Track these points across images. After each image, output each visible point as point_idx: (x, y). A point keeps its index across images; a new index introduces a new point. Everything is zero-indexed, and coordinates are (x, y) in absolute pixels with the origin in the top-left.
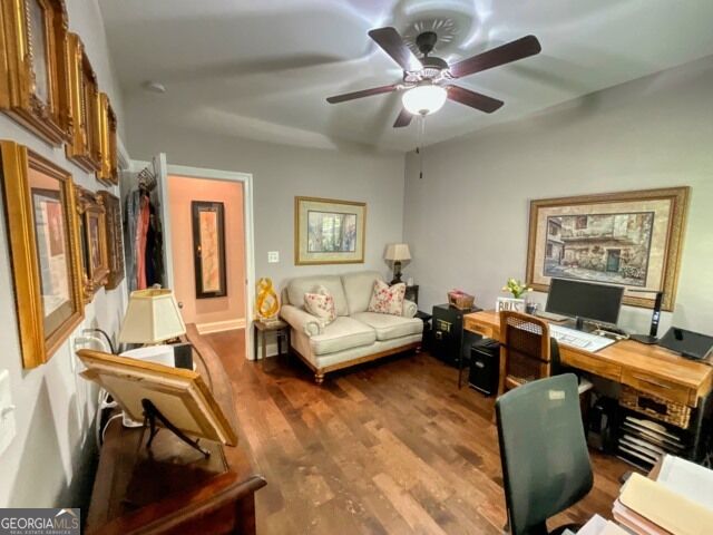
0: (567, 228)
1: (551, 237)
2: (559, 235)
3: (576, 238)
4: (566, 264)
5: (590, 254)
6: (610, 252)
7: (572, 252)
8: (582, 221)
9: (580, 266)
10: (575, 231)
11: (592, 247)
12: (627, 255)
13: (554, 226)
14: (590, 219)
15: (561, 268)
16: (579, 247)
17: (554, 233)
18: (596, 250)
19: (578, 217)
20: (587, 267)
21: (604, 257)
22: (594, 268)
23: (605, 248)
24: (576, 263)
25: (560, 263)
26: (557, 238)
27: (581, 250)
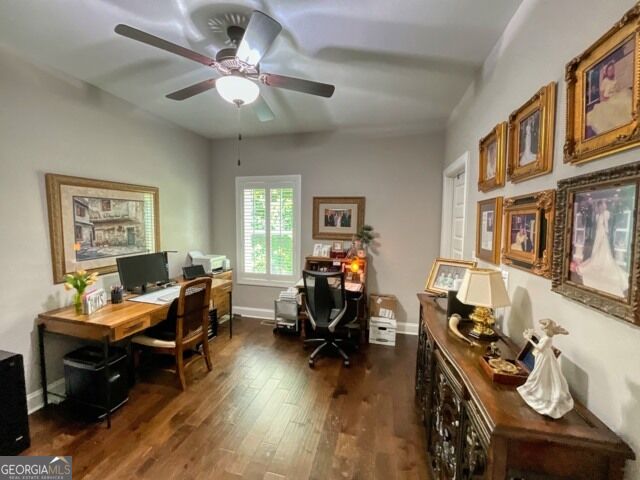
0: (95, 209)
1: (78, 219)
2: (87, 216)
3: (103, 219)
4: (98, 245)
5: (116, 233)
6: (129, 229)
7: (102, 232)
8: (106, 203)
9: (110, 245)
10: (102, 213)
11: (116, 227)
12: (138, 231)
13: (81, 206)
14: (112, 203)
15: (94, 249)
16: (106, 228)
17: (82, 215)
18: (120, 229)
19: (103, 200)
20: (115, 245)
21: (126, 234)
22: (120, 244)
23: (125, 227)
24: (106, 242)
25: (92, 245)
26: (86, 220)
27: (108, 230)
